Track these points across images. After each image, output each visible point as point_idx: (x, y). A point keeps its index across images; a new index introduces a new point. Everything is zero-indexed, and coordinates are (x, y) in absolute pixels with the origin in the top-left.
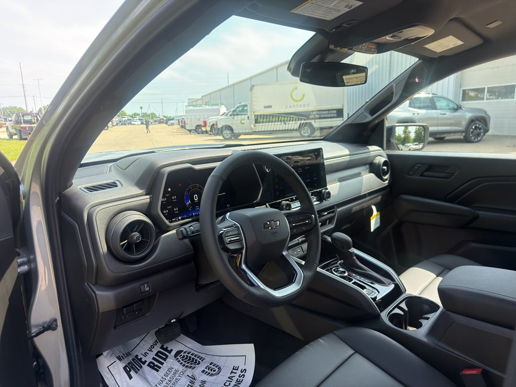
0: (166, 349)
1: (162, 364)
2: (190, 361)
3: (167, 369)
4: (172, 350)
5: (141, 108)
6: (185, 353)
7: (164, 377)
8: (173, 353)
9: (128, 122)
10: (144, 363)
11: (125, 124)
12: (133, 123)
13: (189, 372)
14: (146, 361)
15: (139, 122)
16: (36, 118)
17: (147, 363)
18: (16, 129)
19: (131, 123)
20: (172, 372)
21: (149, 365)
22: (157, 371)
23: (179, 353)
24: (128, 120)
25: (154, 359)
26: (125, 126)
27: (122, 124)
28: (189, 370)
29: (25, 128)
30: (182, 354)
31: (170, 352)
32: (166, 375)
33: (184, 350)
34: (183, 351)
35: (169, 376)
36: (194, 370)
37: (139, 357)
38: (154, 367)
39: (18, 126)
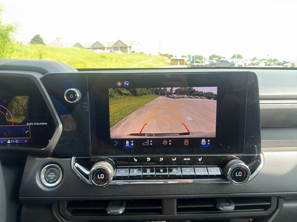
9: (256, 64)
11: (254, 65)
16: (201, 60)
18: (191, 66)
19: (258, 65)
27: (252, 65)
39: (192, 64)
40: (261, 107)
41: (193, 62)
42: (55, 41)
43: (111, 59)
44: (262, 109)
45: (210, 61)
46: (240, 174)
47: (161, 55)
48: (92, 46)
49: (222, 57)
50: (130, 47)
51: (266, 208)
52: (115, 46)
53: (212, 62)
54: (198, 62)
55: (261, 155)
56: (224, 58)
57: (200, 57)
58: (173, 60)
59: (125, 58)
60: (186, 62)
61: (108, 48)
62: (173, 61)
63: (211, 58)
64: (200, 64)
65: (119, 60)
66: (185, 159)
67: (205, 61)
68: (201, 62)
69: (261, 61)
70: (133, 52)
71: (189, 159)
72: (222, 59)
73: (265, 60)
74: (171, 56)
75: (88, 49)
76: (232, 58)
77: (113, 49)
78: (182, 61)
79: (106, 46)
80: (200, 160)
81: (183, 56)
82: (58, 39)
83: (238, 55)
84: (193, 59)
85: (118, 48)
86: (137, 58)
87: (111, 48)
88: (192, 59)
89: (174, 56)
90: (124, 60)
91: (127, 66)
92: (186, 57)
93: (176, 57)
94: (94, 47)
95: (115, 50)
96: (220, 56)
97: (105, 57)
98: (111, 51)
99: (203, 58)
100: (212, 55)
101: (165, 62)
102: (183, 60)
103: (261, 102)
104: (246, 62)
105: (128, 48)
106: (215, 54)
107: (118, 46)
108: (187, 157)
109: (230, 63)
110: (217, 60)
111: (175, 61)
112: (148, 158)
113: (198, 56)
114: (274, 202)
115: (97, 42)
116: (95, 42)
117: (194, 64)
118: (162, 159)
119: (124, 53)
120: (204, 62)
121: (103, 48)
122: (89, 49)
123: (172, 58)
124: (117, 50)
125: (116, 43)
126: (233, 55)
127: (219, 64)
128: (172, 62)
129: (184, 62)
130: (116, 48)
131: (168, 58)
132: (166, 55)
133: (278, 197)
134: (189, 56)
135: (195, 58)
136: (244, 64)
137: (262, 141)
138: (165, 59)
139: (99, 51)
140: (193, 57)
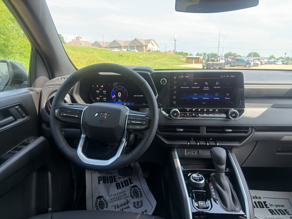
0: (130, 181)
1: (123, 187)
2: (136, 193)
3: (123, 191)
4: (133, 183)
5: (286, 54)
6: (137, 188)
7: (118, 194)
8: (132, 185)
9: (273, 62)
10: (115, 181)
11: (271, 64)
12: (276, 63)
13: (129, 199)
14: (117, 181)
15: (281, 63)
16: (216, 59)
17: (116, 182)
18: (206, 64)
19: (275, 63)
20: (124, 194)
21: (116, 184)
22: (118, 189)
23: (135, 186)
24: (274, 61)
25: (122, 182)
26: (271, 65)
27: (269, 64)
28: (131, 197)
29: (210, 64)
30: (136, 188)
31: (131, 183)
32: (120, 193)
33: (139, 187)
34: (137, 186)
35: (121, 195)
36: (132, 199)
37: (116, 178)
38: (118, 186)
39: (207, 62)
40: (245, 87)
41: (208, 61)
42: (75, 40)
43: (128, 57)
44: (246, 89)
45: (225, 60)
46: (234, 115)
47: (176, 53)
48: (110, 45)
49: (238, 56)
50: (146, 46)
51: (246, 132)
52: (131, 45)
53: (228, 60)
54: (213, 61)
55: (245, 109)
56: (240, 56)
57: (215, 56)
58: (188, 58)
59: (141, 57)
60: (201, 60)
61: (124, 47)
62: (188, 60)
63: (226, 56)
64: (215, 63)
65: (135, 59)
66: (210, 110)
67: (221, 60)
68: (216, 60)
69: (278, 59)
70: (149, 50)
71: (212, 110)
72: (238, 58)
73: (283, 58)
74: (187, 54)
75: (105, 47)
76: (248, 56)
77: (130, 48)
78: (197, 60)
79: (123, 45)
80: (217, 110)
81: (198, 55)
82: (77, 38)
83: (255, 53)
84: (209, 58)
85: (134, 46)
86: (153, 56)
87: (128, 46)
88: (207, 58)
89: (189, 54)
90: (141, 59)
91: (143, 65)
92: (201, 55)
93: (191, 55)
94: (111, 46)
95: (132, 49)
96: (236, 54)
97: (122, 56)
98: (127, 50)
99: (218, 57)
100: (228, 53)
101: (180, 60)
102: (199, 58)
103: (245, 85)
104: (262, 61)
105: (144, 47)
106: (231, 52)
107: (134, 45)
108: (211, 109)
109: (246, 62)
110: (233, 59)
111: (189, 60)
112: (193, 109)
113: (214, 54)
114: (250, 129)
115: (114, 41)
116: (112, 41)
117: (209, 62)
118: (200, 110)
119: (140, 52)
120: (219, 60)
121: (120, 47)
122: (107, 47)
123: (187, 56)
124: (133, 49)
125: (133, 42)
126: (249, 53)
127: (234, 62)
128: (186, 60)
129: (199, 60)
130: (132, 47)
131: (183, 57)
132: (181, 53)
133: (252, 127)
134: (205, 54)
135: (210, 57)
136: (260, 62)
137: (245, 104)
138: (180, 58)
139: (116, 50)
140: (208, 55)
